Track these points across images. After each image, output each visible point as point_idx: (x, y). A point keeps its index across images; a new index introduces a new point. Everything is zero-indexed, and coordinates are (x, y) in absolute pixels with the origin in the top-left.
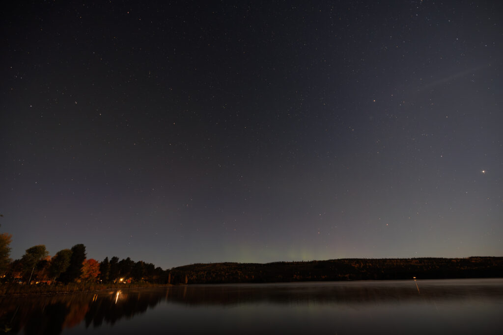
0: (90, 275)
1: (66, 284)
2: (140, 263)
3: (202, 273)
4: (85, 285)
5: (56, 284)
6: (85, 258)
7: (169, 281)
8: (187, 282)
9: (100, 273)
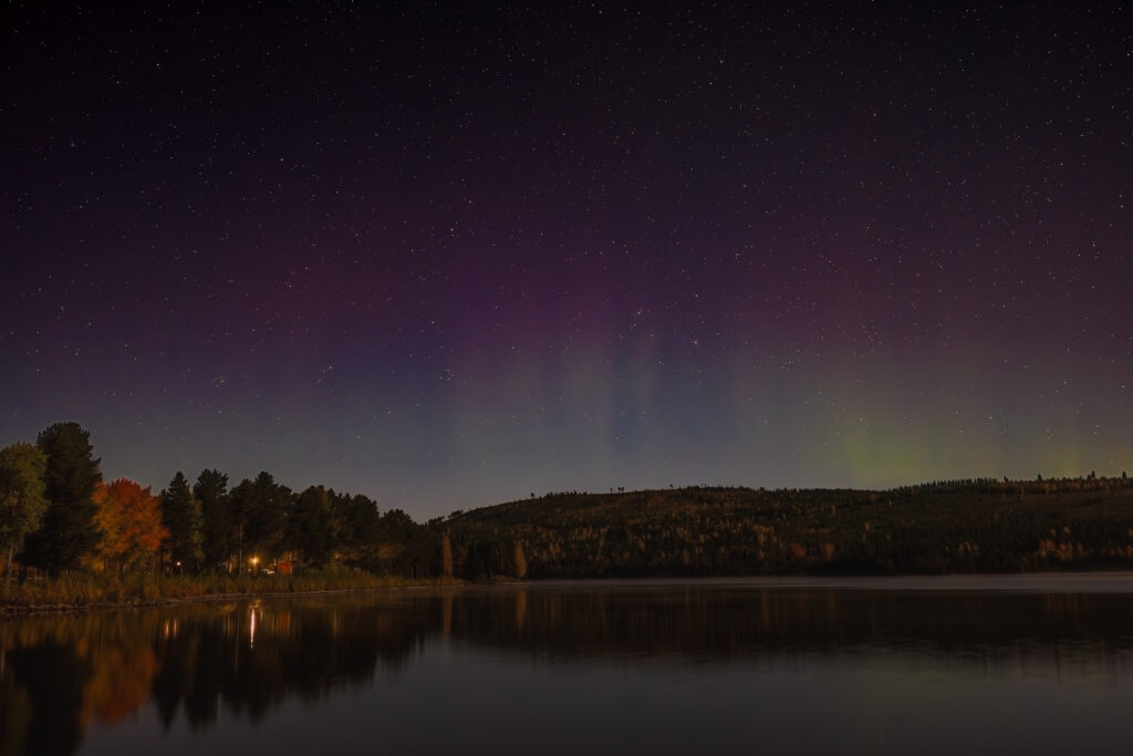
0: (134, 545)
1: (54, 575)
2: (314, 493)
3: (586, 534)
4: (122, 578)
5: (22, 577)
6: (99, 477)
7: (448, 565)
8: (523, 571)
9: (166, 533)
